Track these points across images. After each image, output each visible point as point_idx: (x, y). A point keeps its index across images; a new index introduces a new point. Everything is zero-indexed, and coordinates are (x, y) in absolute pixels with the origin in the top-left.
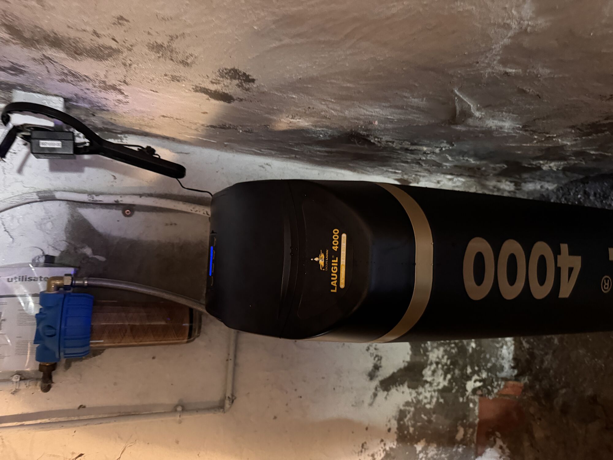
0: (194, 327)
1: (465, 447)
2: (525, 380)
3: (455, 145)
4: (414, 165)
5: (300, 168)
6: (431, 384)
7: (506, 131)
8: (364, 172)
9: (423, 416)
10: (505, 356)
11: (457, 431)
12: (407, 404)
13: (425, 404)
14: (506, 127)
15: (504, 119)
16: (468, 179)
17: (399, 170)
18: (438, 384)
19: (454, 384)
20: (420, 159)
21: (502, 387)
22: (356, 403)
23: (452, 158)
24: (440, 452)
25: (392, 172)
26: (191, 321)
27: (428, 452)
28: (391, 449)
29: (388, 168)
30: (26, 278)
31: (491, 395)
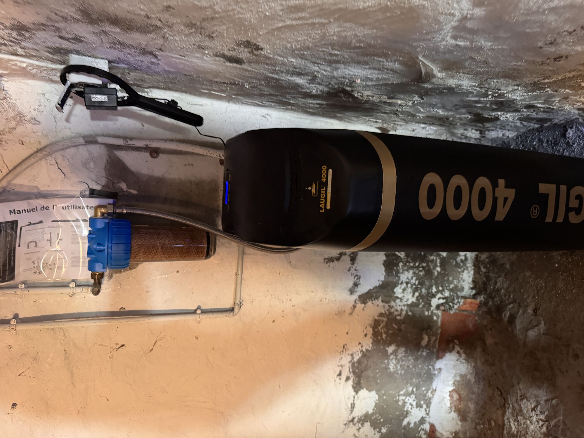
0: (211, 248)
1: (428, 351)
2: (481, 298)
3: (425, 99)
4: (392, 115)
5: (294, 118)
6: (401, 300)
7: (465, 88)
8: (350, 121)
9: (394, 325)
10: (465, 279)
11: (422, 339)
12: (381, 315)
13: (396, 316)
14: (464, 85)
15: (462, 79)
16: (439, 128)
17: (380, 120)
18: (408, 300)
19: (421, 300)
20: (397, 110)
21: (461, 303)
22: (339, 312)
23: (424, 110)
24: (408, 354)
25: (373, 122)
26: (208, 243)
27: (397, 354)
28: (367, 350)
29: (370, 117)
30: (76, 207)
31: (452, 310)
